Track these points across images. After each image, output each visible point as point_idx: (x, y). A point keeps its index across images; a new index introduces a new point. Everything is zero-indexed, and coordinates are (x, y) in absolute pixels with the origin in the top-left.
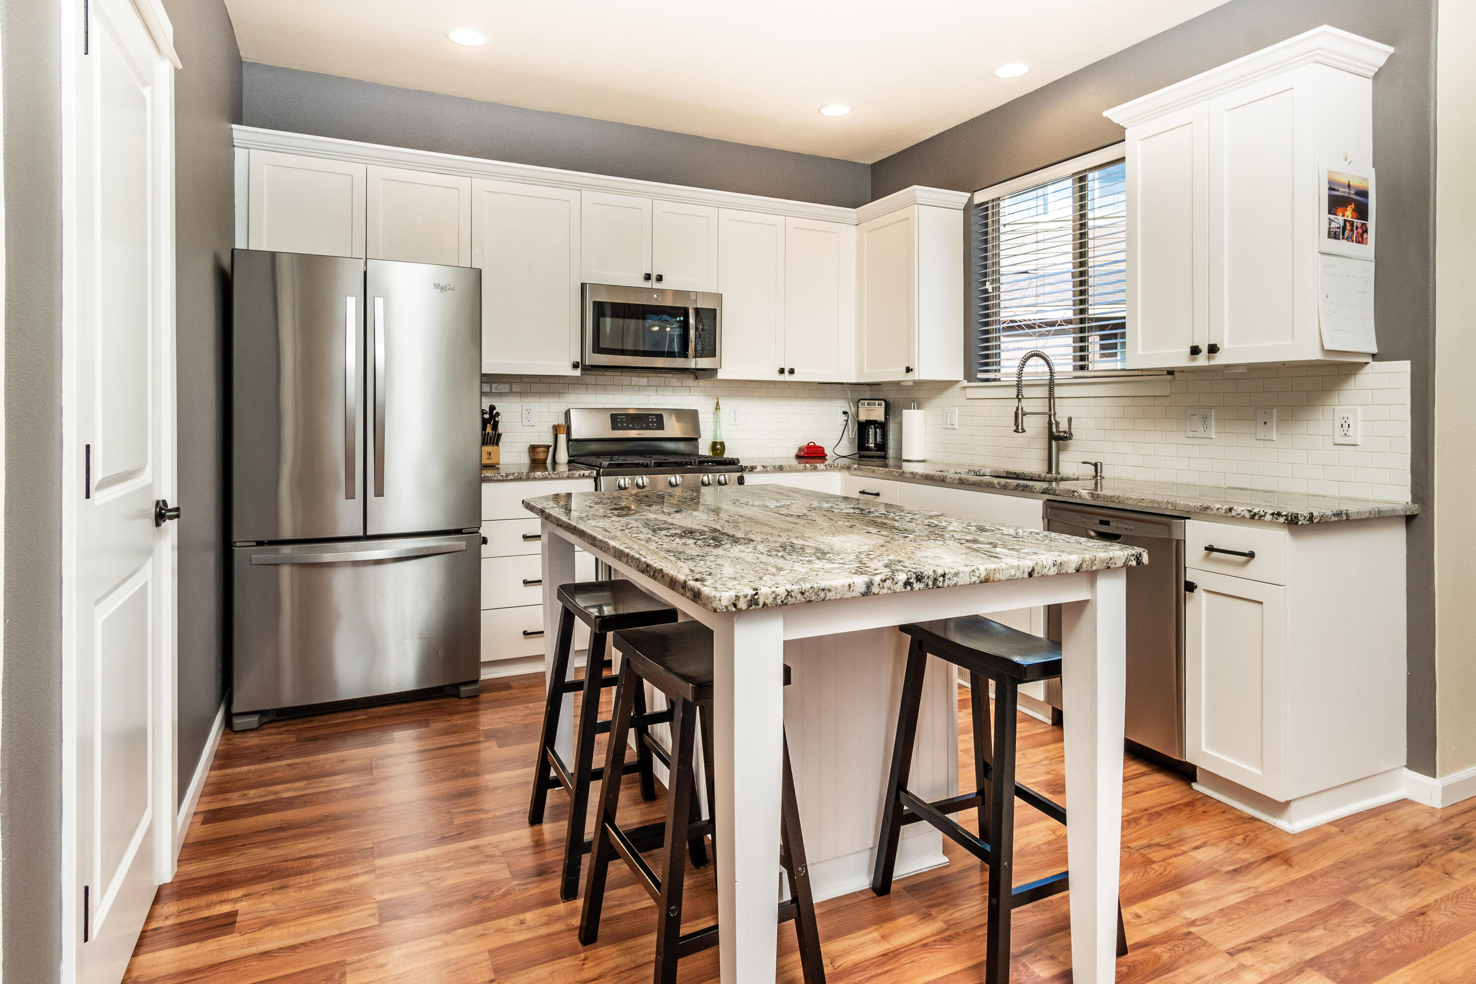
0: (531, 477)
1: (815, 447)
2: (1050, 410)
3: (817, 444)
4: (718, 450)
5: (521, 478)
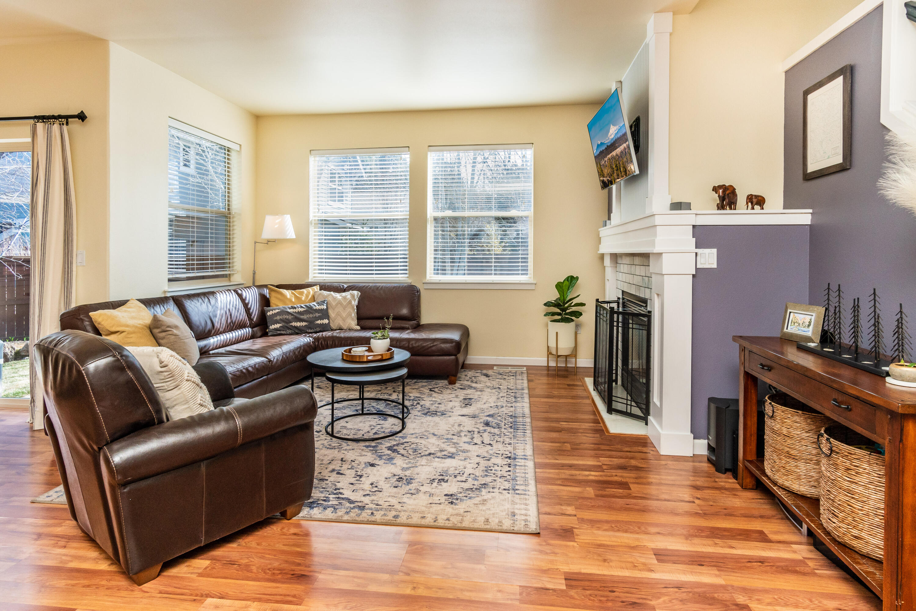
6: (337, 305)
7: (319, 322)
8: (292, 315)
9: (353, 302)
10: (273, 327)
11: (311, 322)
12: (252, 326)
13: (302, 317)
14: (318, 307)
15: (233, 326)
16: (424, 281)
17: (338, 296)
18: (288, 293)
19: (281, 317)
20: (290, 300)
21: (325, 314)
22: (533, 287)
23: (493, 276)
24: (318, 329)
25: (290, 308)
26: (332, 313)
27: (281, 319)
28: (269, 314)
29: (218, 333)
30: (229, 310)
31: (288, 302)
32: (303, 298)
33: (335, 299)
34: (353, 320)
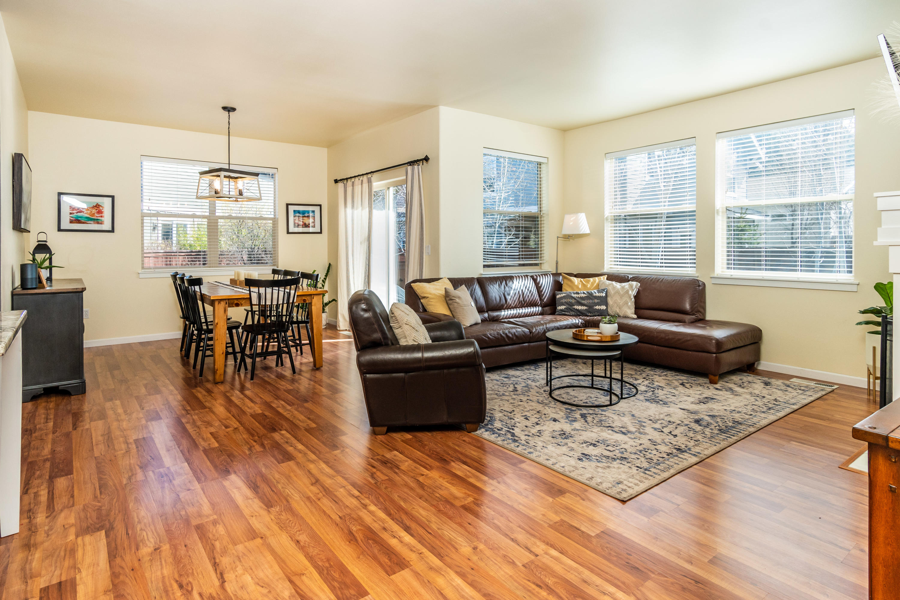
6: (615, 293)
7: (597, 307)
8: (575, 299)
9: (630, 292)
10: (560, 308)
11: (590, 307)
12: (544, 306)
13: (583, 302)
14: (597, 294)
15: (523, 303)
16: (712, 276)
17: (618, 285)
18: (576, 280)
19: (566, 300)
20: (578, 287)
21: (604, 301)
22: (854, 288)
23: (799, 273)
24: (596, 314)
25: (574, 294)
26: (610, 301)
27: (565, 302)
28: (558, 297)
29: (509, 308)
30: (522, 290)
31: (575, 288)
32: (589, 286)
33: (614, 288)
34: (629, 308)
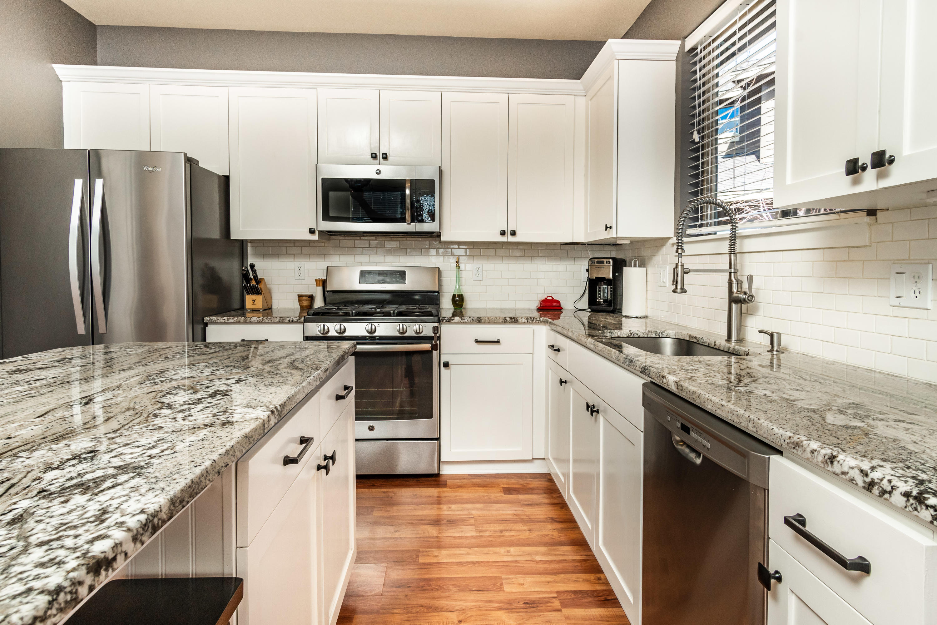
0: (248, 321)
1: (553, 301)
2: (730, 268)
3: (555, 298)
4: (457, 301)
5: (239, 322)
